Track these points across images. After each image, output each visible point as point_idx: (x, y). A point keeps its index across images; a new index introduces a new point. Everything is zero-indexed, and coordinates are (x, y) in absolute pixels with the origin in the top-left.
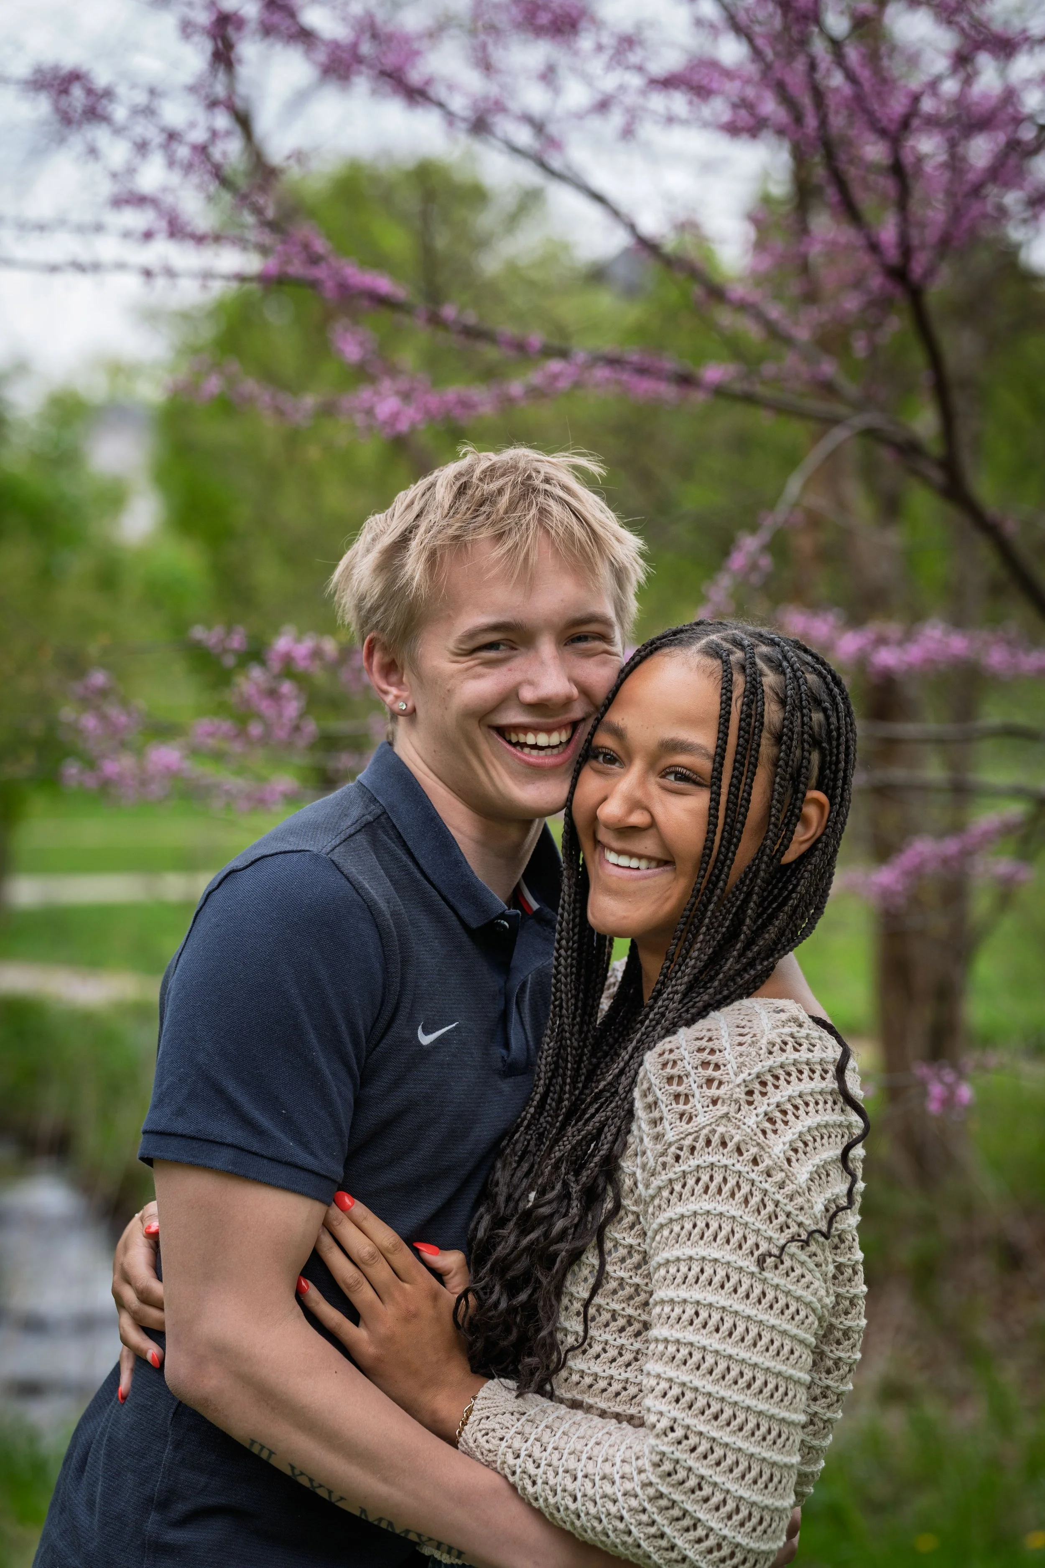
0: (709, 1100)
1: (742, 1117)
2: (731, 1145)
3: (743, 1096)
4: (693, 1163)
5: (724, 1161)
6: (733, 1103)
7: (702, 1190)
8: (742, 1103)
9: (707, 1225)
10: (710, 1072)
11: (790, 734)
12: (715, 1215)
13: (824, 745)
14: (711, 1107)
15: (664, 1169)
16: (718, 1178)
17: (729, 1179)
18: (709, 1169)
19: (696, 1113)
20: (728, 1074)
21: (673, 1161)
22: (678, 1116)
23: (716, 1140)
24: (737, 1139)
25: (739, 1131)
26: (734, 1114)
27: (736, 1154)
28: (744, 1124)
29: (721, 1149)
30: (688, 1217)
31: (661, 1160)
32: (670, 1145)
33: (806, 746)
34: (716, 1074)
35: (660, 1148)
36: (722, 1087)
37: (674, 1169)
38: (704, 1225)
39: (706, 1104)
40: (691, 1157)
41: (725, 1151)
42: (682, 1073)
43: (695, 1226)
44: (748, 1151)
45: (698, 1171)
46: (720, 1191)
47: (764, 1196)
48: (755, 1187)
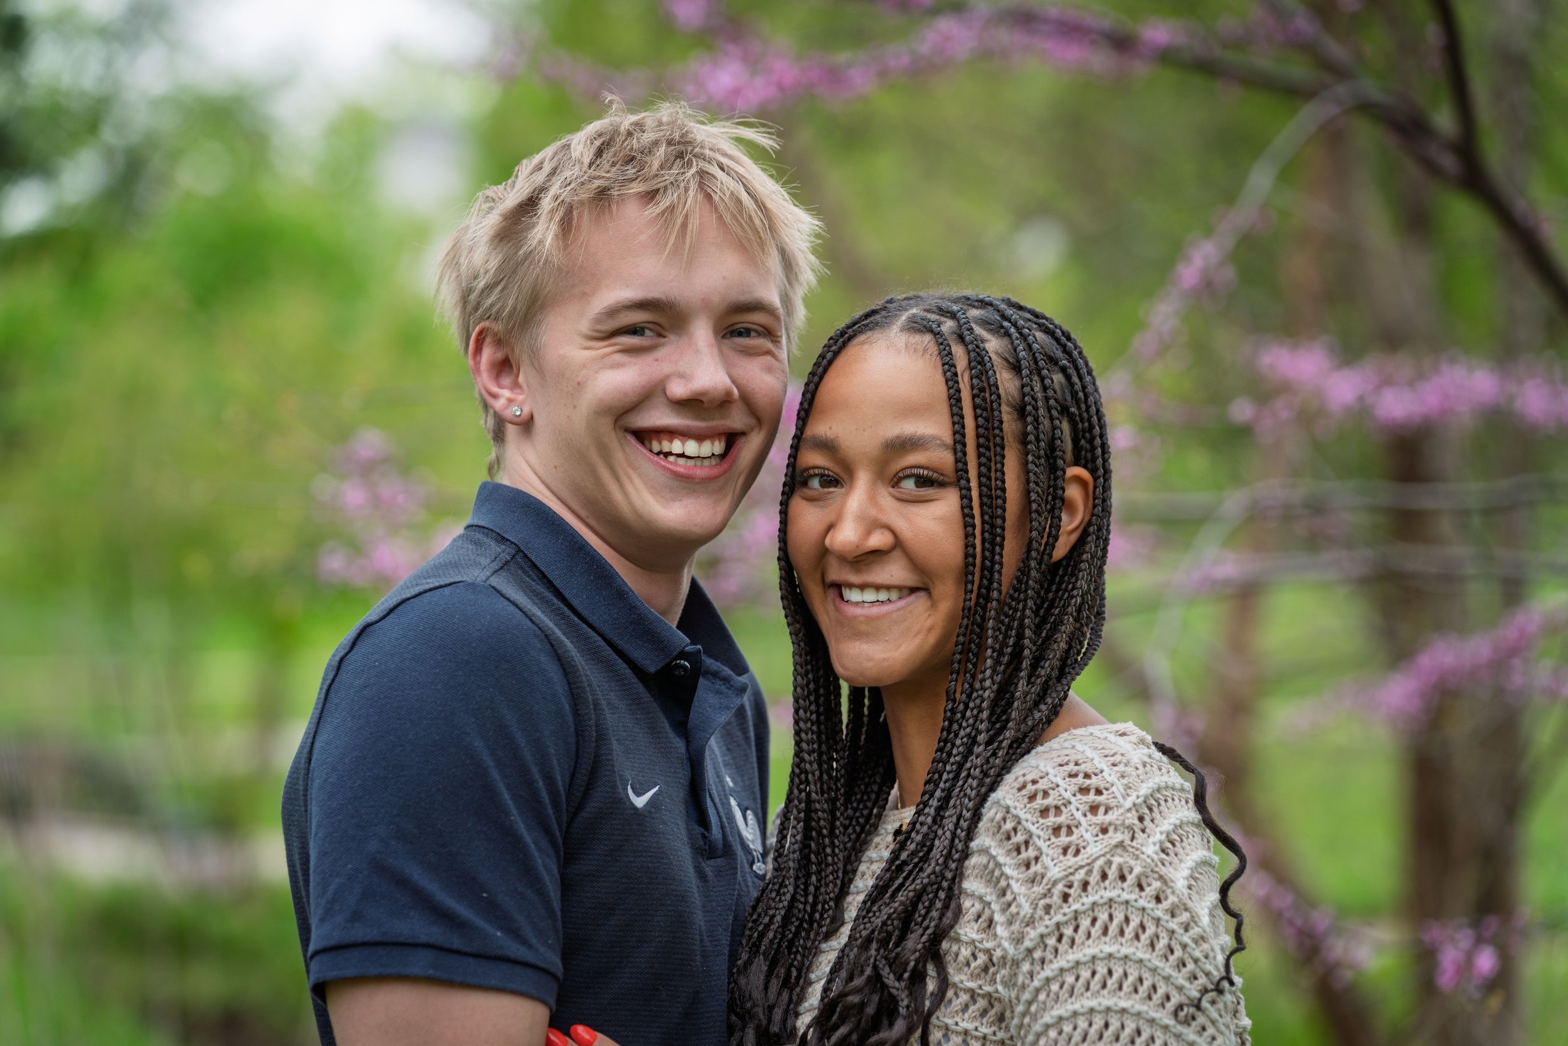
0: (1098, 828)
1: (1139, 846)
2: (1131, 878)
3: (1136, 822)
4: (1088, 900)
5: (1125, 896)
6: (1126, 831)
7: (1100, 932)
8: (1137, 830)
9: (1110, 972)
10: (1092, 797)
11: (1033, 402)
12: (1119, 959)
13: (1073, 410)
14: (1101, 836)
15: (1048, 913)
16: (1119, 917)
17: (1132, 917)
18: (1107, 907)
19: (1085, 844)
20: (1115, 797)
21: (1060, 901)
22: (1060, 851)
23: (1112, 873)
24: (1137, 870)
25: (1138, 862)
26: (1130, 843)
27: (1137, 890)
28: (1143, 853)
29: (1119, 883)
30: (1085, 964)
31: (1042, 902)
32: (1055, 883)
33: (1055, 413)
34: (1100, 799)
35: (1038, 889)
36: (1110, 812)
37: (1062, 911)
38: (1106, 971)
39: (1094, 832)
40: (1083, 894)
41: (1125, 885)
42: (1060, 803)
43: (1094, 973)
44: (1149, 885)
45: (1093, 911)
46: (1122, 933)
47: (1171, 939)
48: (1160, 928)
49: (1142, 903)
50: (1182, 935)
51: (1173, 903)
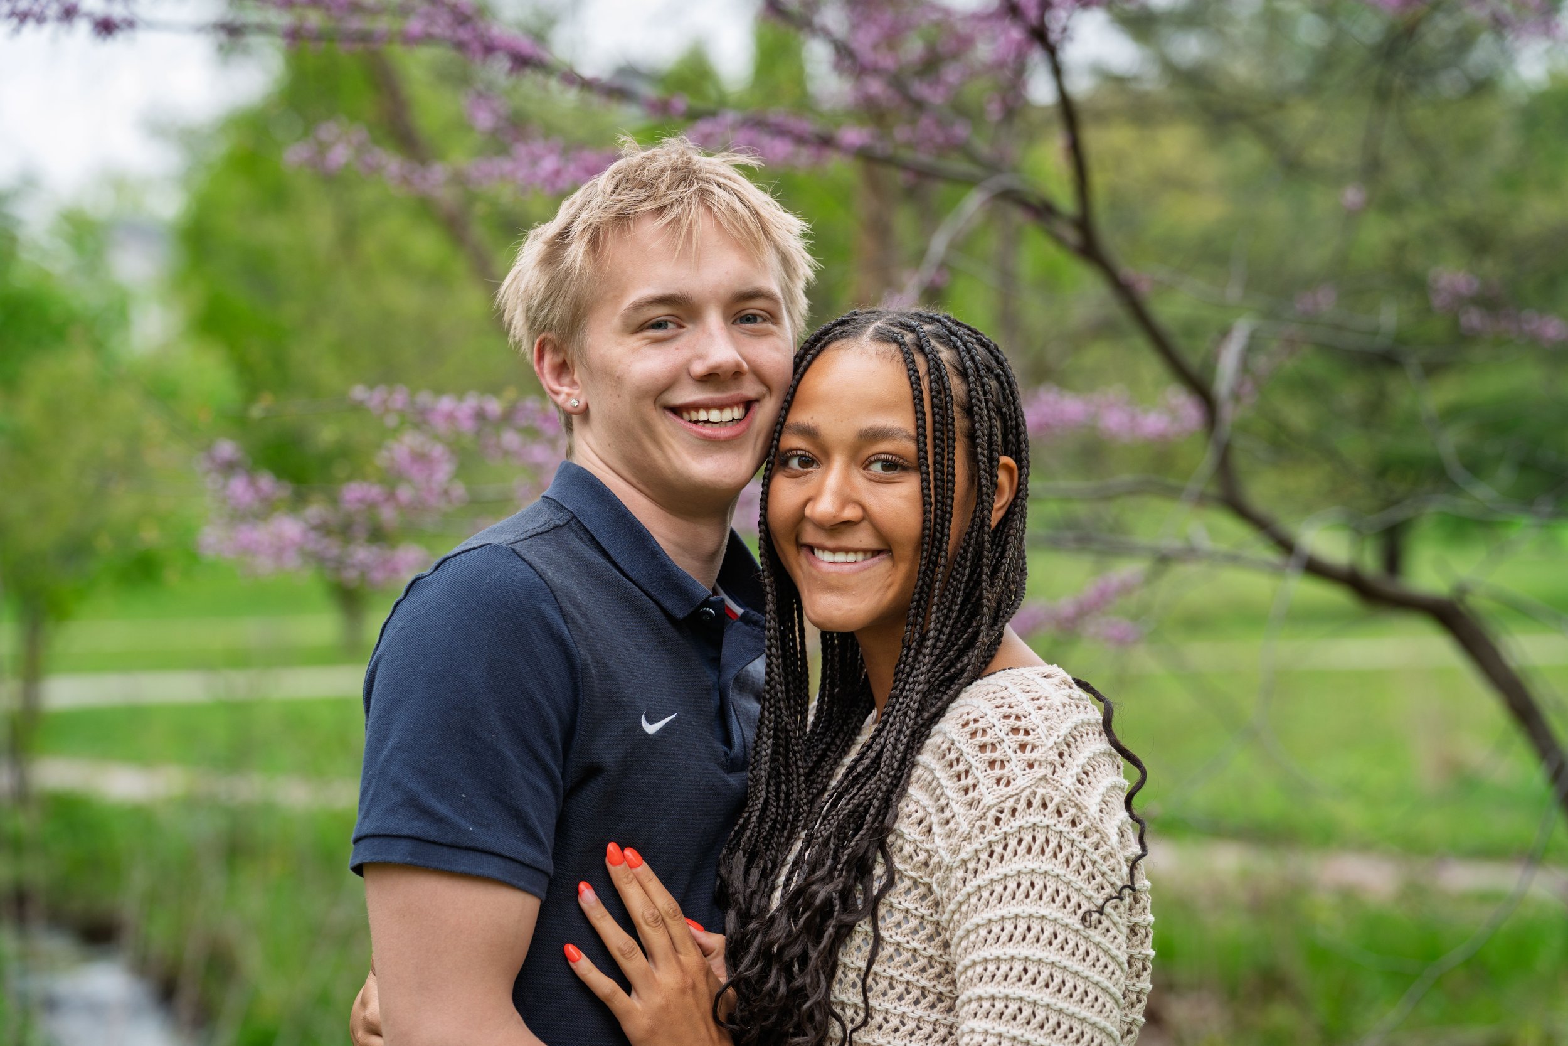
0: (1025, 764)
1: (1059, 779)
2: (1051, 807)
3: (1057, 758)
4: (1016, 824)
5: (1046, 821)
6: (1049, 766)
7: (1025, 850)
8: (1057, 765)
9: (1032, 885)
10: (1021, 737)
11: (977, 404)
12: (1040, 874)
13: (1004, 410)
14: (1028, 770)
15: (982, 832)
16: (1041, 839)
17: (1051, 839)
18: (1031, 830)
19: (1014, 776)
20: (1040, 738)
21: (993, 824)
22: (994, 781)
23: (1037, 802)
24: (1057, 800)
25: (1058, 792)
26: (1051, 776)
27: (1056, 815)
28: (1062, 785)
29: (1042, 810)
30: (1012, 877)
31: (978, 824)
32: (989, 808)
34: (1027, 739)
35: (975, 813)
36: (1035, 750)
37: (994, 832)
38: (1029, 883)
39: (1023, 767)
40: (1012, 819)
41: (1046, 812)
42: (995, 741)
43: (1019, 885)
44: (1066, 812)
45: (1020, 833)
46: (1043, 852)
47: (1083, 856)
48: (1074, 848)
49: (1060, 827)
50: (1092, 853)
51: (1085, 827)
